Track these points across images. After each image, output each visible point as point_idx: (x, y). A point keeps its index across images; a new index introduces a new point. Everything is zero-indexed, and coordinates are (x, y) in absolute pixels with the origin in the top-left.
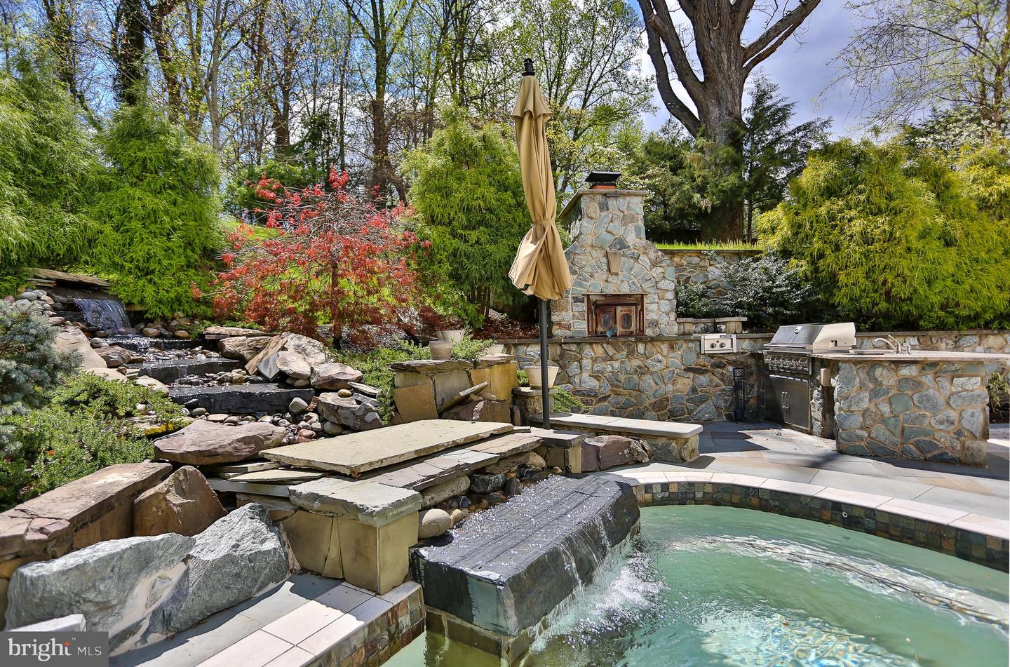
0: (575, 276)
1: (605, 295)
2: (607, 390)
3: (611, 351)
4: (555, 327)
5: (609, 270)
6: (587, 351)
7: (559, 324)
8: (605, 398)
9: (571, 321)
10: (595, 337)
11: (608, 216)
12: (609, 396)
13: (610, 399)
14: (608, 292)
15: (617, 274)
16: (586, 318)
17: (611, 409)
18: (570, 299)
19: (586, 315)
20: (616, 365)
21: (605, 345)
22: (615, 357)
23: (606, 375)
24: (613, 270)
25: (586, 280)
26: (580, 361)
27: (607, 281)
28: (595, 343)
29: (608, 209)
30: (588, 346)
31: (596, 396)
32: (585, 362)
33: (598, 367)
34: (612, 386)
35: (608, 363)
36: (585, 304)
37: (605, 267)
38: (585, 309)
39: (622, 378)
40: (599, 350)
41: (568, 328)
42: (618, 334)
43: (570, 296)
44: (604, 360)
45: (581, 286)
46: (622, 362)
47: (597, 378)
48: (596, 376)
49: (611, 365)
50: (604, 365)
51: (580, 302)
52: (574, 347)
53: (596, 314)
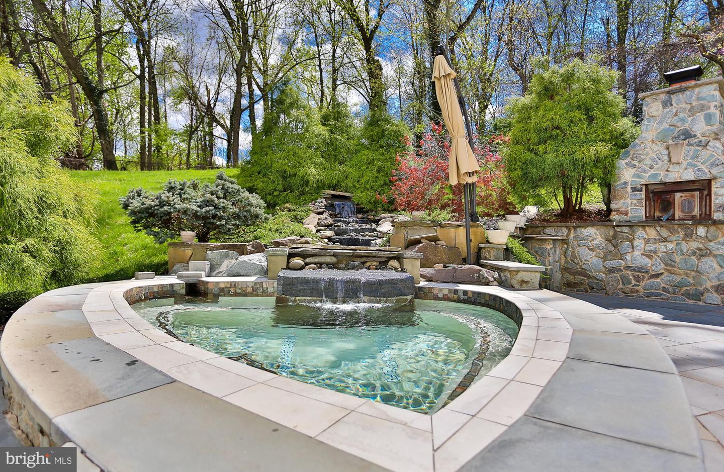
0: (635, 169)
1: (665, 184)
2: (661, 268)
3: (665, 233)
4: (613, 213)
5: (670, 161)
6: (640, 232)
7: (617, 211)
8: (658, 275)
9: (629, 208)
10: (651, 221)
11: (671, 111)
12: (662, 274)
13: (663, 277)
14: (667, 181)
15: (679, 163)
16: (644, 205)
17: (663, 285)
18: (629, 190)
19: (644, 202)
20: (671, 246)
21: (658, 228)
22: (668, 239)
23: (660, 254)
24: (673, 160)
25: (645, 172)
26: (631, 242)
27: (667, 171)
28: (648, 226)
29: (672, 105)
30: (640, 229)
31: (647, 272)
32: (636, 242)
33: (651, 247)
34: (666, 265)
35: (662, 244)
36: (643, 193)
37: (666, 158)
38: (643, 197)
39: (678, 258)
40: (652, 232)
41: (626, 214)
42: (676, 217)
43: (629, 187)
44: (657, 241)
45: (639, 177)
46: (678, 244)
47: (650, 257)
48: (649, 255)
49: (665, 246)
50: (657, 245)
51: (638, 191)
52: (626, 230)
53: (654, 201)
